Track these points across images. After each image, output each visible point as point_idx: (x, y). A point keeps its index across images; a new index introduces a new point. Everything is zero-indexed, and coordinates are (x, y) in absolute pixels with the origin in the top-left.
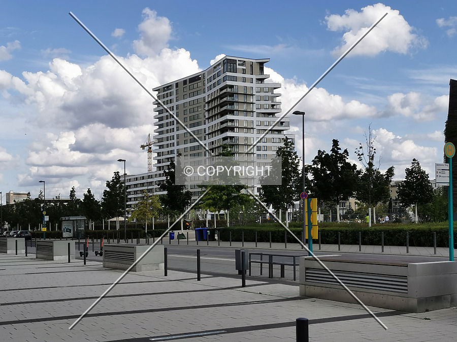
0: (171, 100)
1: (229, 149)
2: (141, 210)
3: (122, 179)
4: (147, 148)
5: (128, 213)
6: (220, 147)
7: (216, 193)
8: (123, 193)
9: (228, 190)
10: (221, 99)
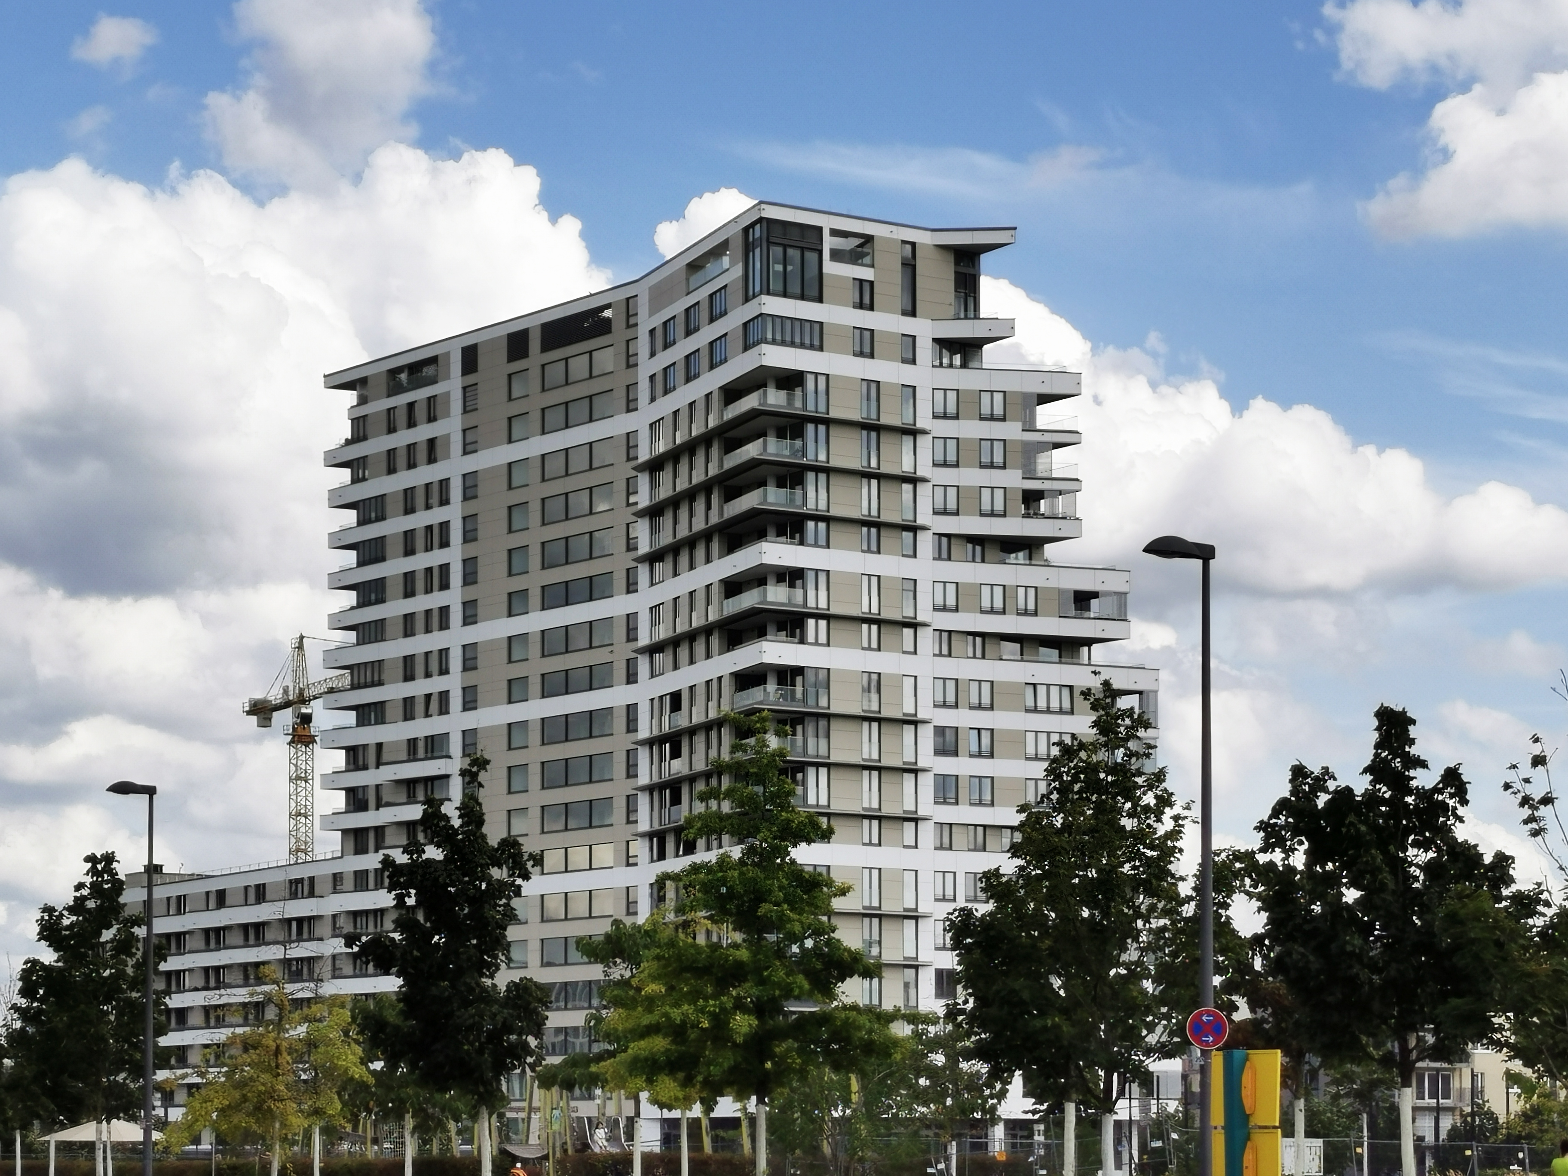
0: (432, 442)
1: (773, 742)
2: (242, 1085)
3: (132, 897)
4: (285, 718)
5: (168, 1099)
6: (719, 723)
7: (694, 996)
8: (140, 982)
9: (762, 982)
10: (731, 446)
